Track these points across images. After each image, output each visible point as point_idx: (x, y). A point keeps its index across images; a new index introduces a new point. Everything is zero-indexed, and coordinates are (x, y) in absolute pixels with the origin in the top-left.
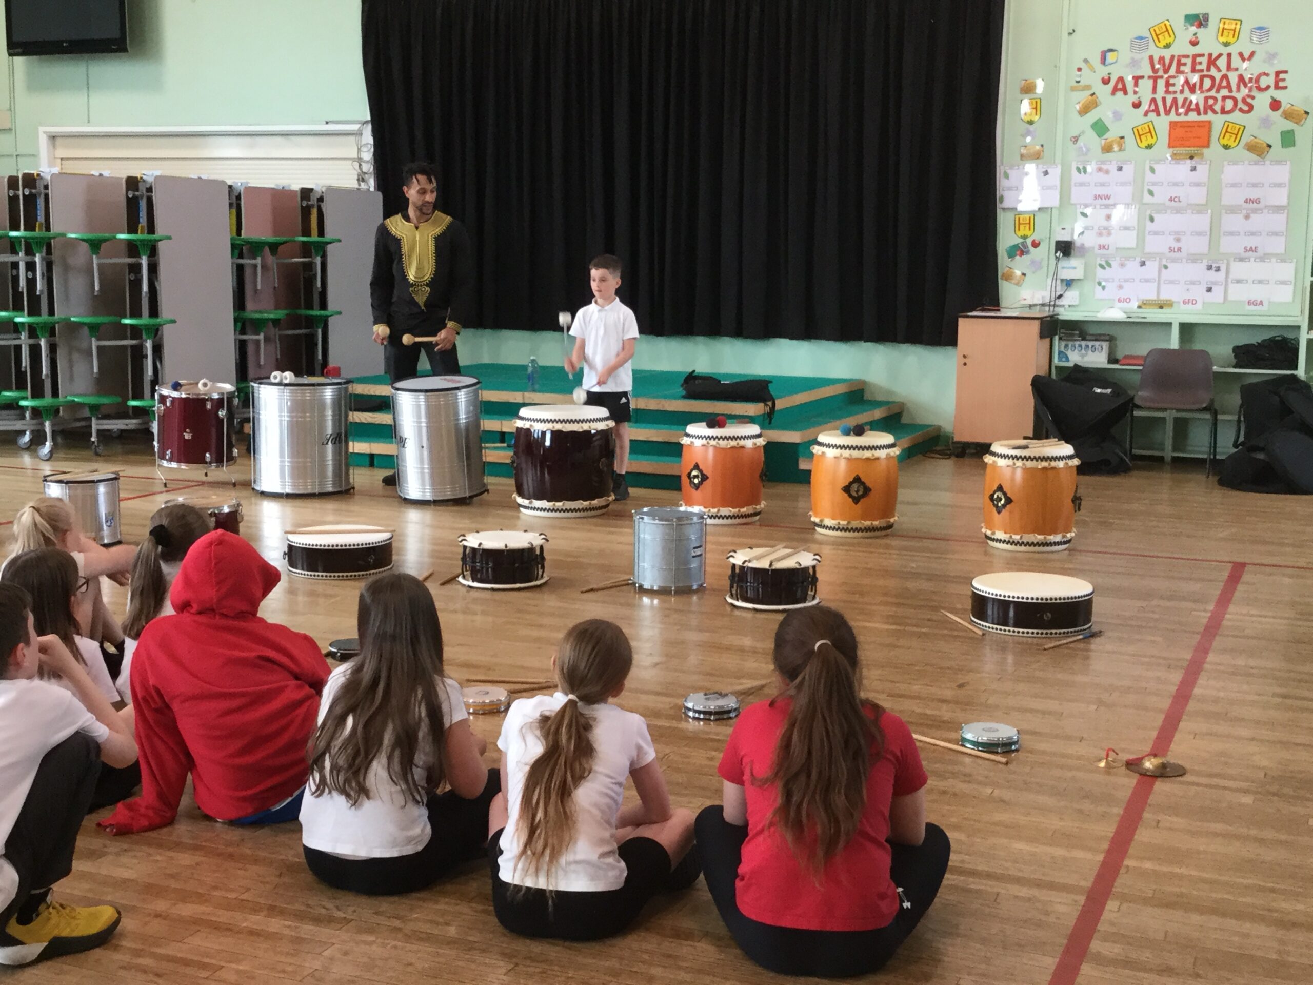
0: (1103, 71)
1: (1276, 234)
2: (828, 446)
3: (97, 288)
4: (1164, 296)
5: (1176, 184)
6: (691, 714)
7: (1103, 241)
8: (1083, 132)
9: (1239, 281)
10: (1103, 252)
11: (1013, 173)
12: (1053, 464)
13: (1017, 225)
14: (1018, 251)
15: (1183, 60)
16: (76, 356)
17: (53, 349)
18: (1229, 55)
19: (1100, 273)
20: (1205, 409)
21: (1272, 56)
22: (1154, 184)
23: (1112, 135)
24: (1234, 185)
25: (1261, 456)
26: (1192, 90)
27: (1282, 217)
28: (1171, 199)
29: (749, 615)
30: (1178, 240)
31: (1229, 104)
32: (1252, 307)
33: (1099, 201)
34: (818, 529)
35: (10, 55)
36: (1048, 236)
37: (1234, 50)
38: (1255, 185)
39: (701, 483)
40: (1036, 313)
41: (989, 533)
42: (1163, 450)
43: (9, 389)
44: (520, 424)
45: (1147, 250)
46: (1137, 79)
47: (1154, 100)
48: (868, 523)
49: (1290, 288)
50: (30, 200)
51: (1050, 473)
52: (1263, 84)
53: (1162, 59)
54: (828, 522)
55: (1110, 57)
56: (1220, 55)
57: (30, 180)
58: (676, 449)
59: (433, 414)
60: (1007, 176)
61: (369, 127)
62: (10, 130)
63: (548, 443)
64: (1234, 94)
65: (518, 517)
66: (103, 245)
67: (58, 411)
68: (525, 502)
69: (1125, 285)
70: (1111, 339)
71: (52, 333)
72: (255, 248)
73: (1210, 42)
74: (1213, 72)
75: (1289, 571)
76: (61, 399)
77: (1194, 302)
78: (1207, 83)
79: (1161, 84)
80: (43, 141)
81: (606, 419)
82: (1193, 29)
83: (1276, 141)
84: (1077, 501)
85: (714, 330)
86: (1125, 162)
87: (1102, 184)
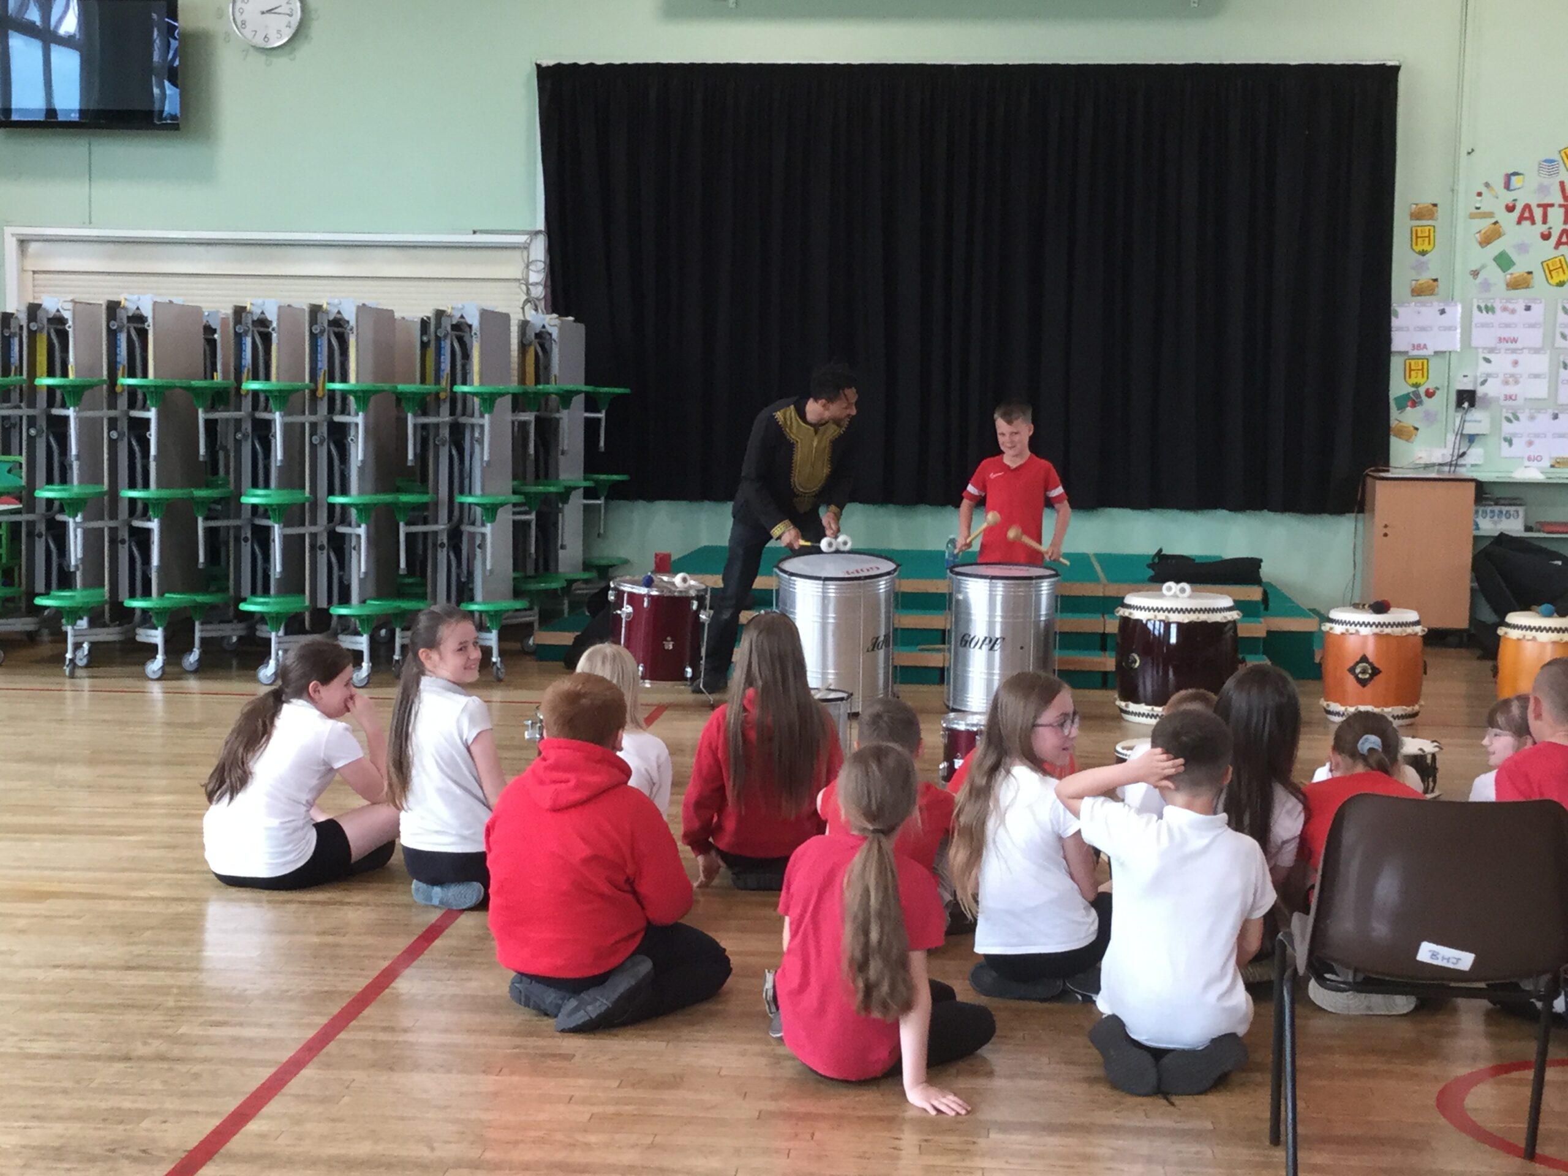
0: (1508, 197)
7: (1511, 390)
8: (1483, 267)
10: (1510, 403)
11: (1402, 312)
13: (1408, 371)
14: (1412, 400)
19: (1508, 428)
33: (1504, 345)
36: (1446, 384)
45: (1560, 402)
46: (1545, 207)
47: (1565, 232)
55: (1515, 181)
60: (1397, 316)
61: (543, 239)
63: (1173, 638)
69: (1537, 441)
70: (1527, 504)
80: (11, 247)
81: (1229, 609)
86: (1535, 300)
87: (1507, 326)
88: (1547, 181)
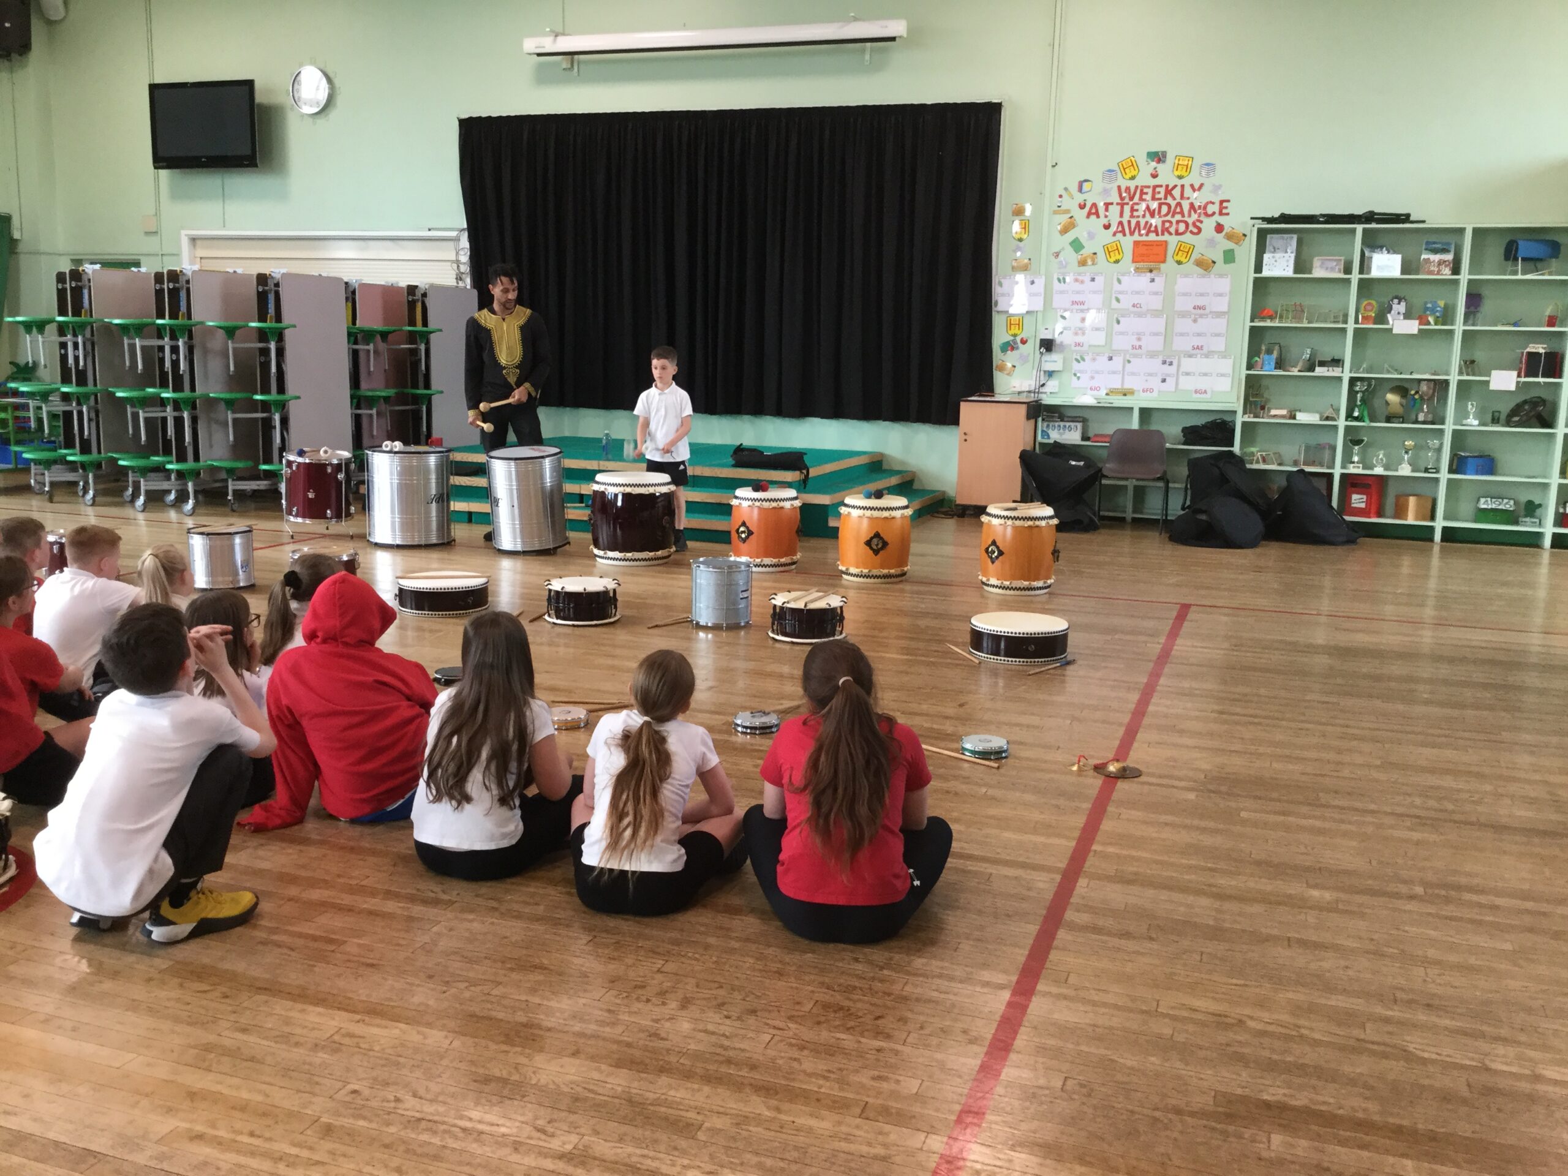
0: (1080, 198)
1: (1218, 335)
2: (854, 507)
3: (232, 368)
4: (1127, 386)
5: (1138, 293)
6: (740, 729)
7: (1079, 339)
8: (1063, 249)
9: (1187, 374)
10: (1078, 348)
11: (1005, 282)
12: (1037, 523)
13: (1010, 325)
14: (1010, 346)
15: (1145, 190)
16: (214, 426)
17: (194, 420)
18: (1183, 186)
19: (1076, 366)
20: (1159, 479)
21: (1217, 188)
22: (1121, 293)
23: (1087, 251)
24: (1185, 294)
25: (1204, 517)
26: (1152, 215)
27: (1223, 321)
28: (1134, 306)
29: (788, 647)
30: (1139, 339)
31: (1182, 227)
32: (1198, 395)
33: (1076, 307)
34: (844, 576)
35: (155, 168)
36: (1034, 334)
37: (1186, 182)
38: (1202, 295)
39: (747, 537)
40: (1023, 398)
41: (984, 579)
42: (1125, 512)
43: (157, 454)
44: (596, 487)
45: (1115, 347)
46: (1107, 205)
47: (1121, 223)
48: (885, 571)
49: (1229, 380)
50: (174, 293)
51: (1035, 531)
52: (1210, 211)
53: (1128, 189)
54: (853, 570)
55: (1086, 186)
56: (1176, 186)
57: (174, 276)
58: (726, 509)
59: (523, 479)
60: (1000, 284)
61: (466, 234)
62: (156, 233)
63: (619, 504)
64: (1186, 219)
65: (594, 566)
66: (238, 332)
67: (199, 473)
68: (601, 553)
69: (1096, 376)
70: (1084, 421)
71: (194, 407)
72: (368, 336)
73: (1167, 175)
74: (1169, 200)
75: (1226, 611)
76: (202, 463)
77: (1151, 390)
78: (1164, 209)
79: (1127, 209)
80: (185, 243)
81: (668, 484)
82: (1154, 164)
83: (1219, 257)
84: (1056, 553)
85: (758, 409)
86: (1097, 274)
87: (1078, 292)
88: (1109, 186)
